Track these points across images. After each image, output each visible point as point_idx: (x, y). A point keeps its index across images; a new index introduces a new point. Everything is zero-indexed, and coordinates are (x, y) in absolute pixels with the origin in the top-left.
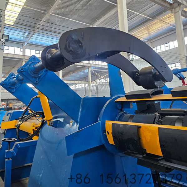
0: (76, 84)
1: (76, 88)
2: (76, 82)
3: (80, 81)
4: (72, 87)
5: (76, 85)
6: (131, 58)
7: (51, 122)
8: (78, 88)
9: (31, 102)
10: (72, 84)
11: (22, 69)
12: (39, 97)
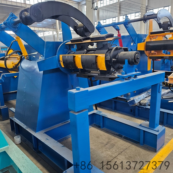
0: (44, 31)
1: (45, 36)
2: (44, 29)
3: (48, 28)
4: (40, 35)
5: (44, 33)
6: (95, 7)
7: (27, 57)
8: (46, 35)
9: (12, 44)
10: (39, 31)
11: (6, 22)
12: (17, 41)
